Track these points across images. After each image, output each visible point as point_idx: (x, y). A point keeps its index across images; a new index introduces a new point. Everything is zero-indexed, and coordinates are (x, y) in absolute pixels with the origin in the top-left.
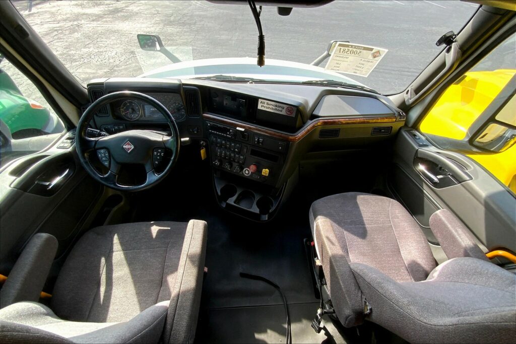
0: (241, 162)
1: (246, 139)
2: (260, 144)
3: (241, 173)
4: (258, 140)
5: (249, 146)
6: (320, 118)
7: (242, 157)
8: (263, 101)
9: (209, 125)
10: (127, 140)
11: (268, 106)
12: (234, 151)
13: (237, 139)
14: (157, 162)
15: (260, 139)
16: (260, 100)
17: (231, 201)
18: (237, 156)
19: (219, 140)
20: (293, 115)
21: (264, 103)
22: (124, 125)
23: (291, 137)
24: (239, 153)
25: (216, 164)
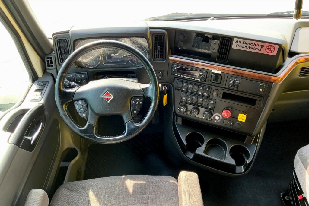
0: (210, 107)
1: (219, 82)
2: (236, 87)
3: (210, 119)
4: (234, 82)
5: (220, 89)
6: (300, 55)
7: (211, 102)
8: (238, 40)
9: (175, 68)
10: (107, 89)
11: (244, 45)
12: (202, 96)
13: (207, 82)
14: (134, 112)
15: (236, 81)
16: (235, 40)
17: (200, 151)
18: (206, 100)
19: (185, 84)
20: (274, 54)
21: (240, 42)
22: (86, 73)
23: (273, 78)
24: (208, 97)
25: (182, 110)
